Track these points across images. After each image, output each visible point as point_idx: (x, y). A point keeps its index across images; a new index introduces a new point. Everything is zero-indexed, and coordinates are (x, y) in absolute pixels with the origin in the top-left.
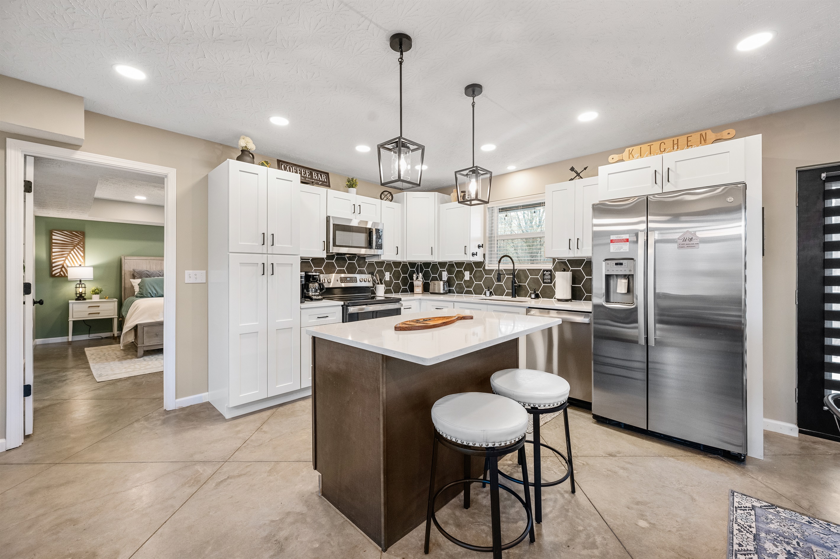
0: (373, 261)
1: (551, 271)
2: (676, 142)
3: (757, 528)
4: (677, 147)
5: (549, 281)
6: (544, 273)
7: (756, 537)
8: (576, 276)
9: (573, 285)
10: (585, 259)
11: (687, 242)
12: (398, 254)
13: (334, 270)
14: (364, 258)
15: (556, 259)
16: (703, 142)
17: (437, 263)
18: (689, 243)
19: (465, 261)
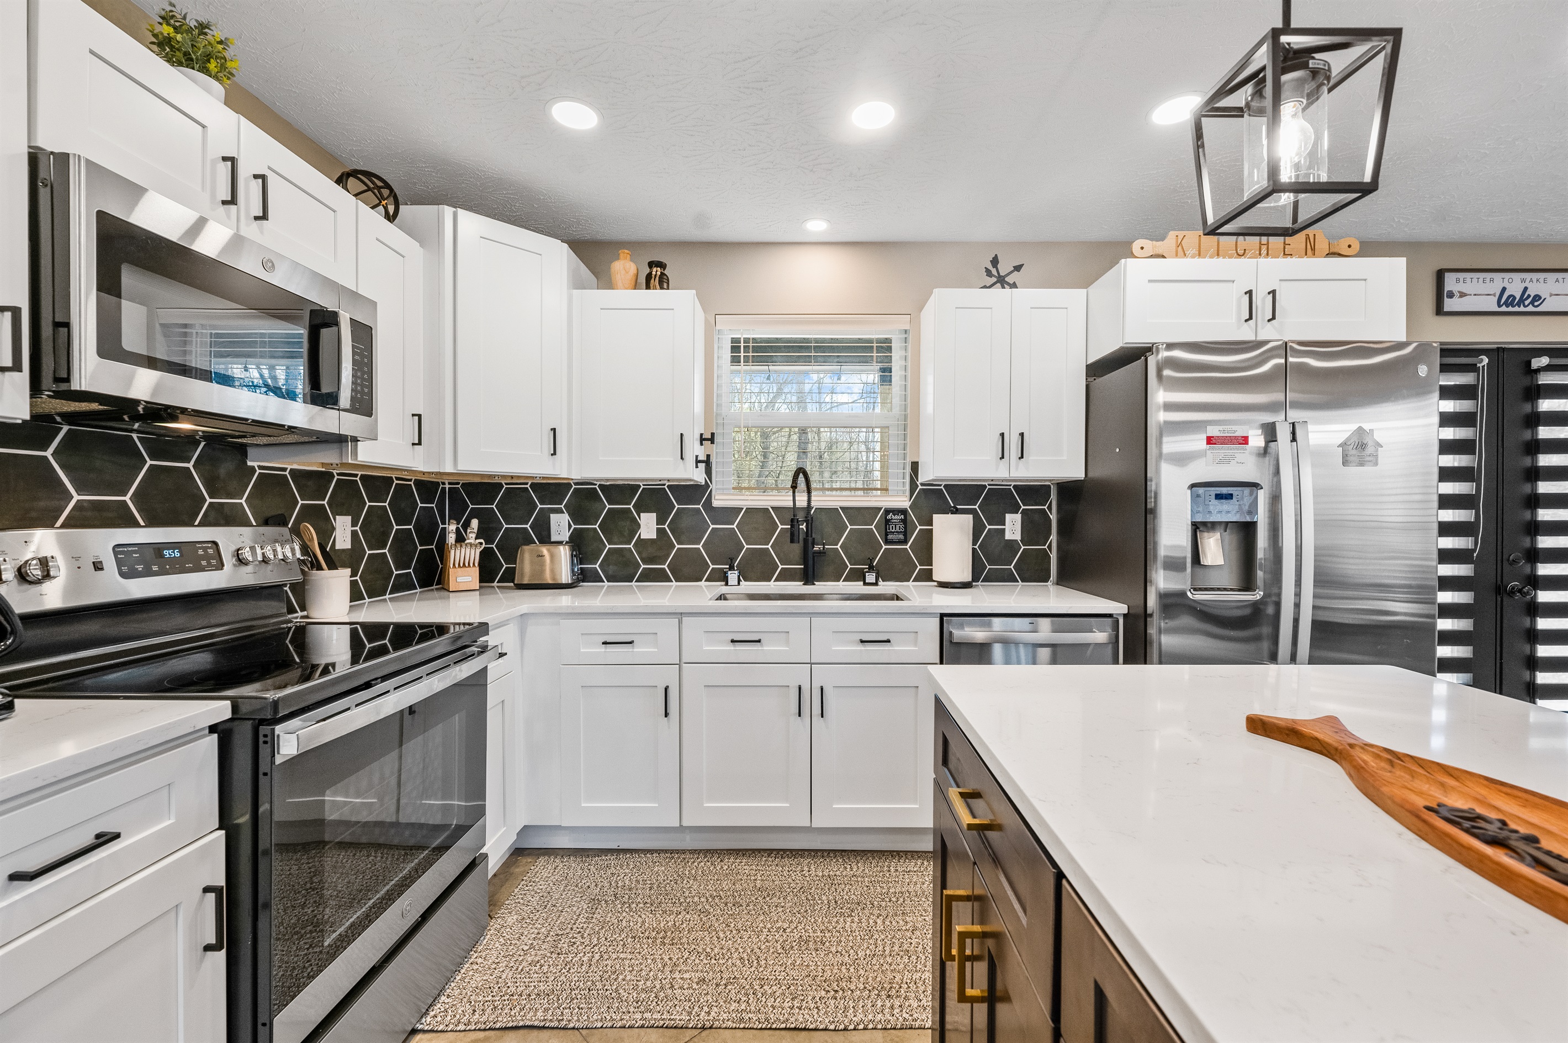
0: (285, 469)
1: (903, 512)
2: (1264, 241)
4: (1266, 252)
5: (901, 537)
6: (889, 517)
11: (1360, 451)
12: (420, 443)
13: (55, 503)
14: (242, 450)
15: (920, 483)
16: (1310, 251)
17: (528, 486)
18: (1362, 453)
19: (642, 480)
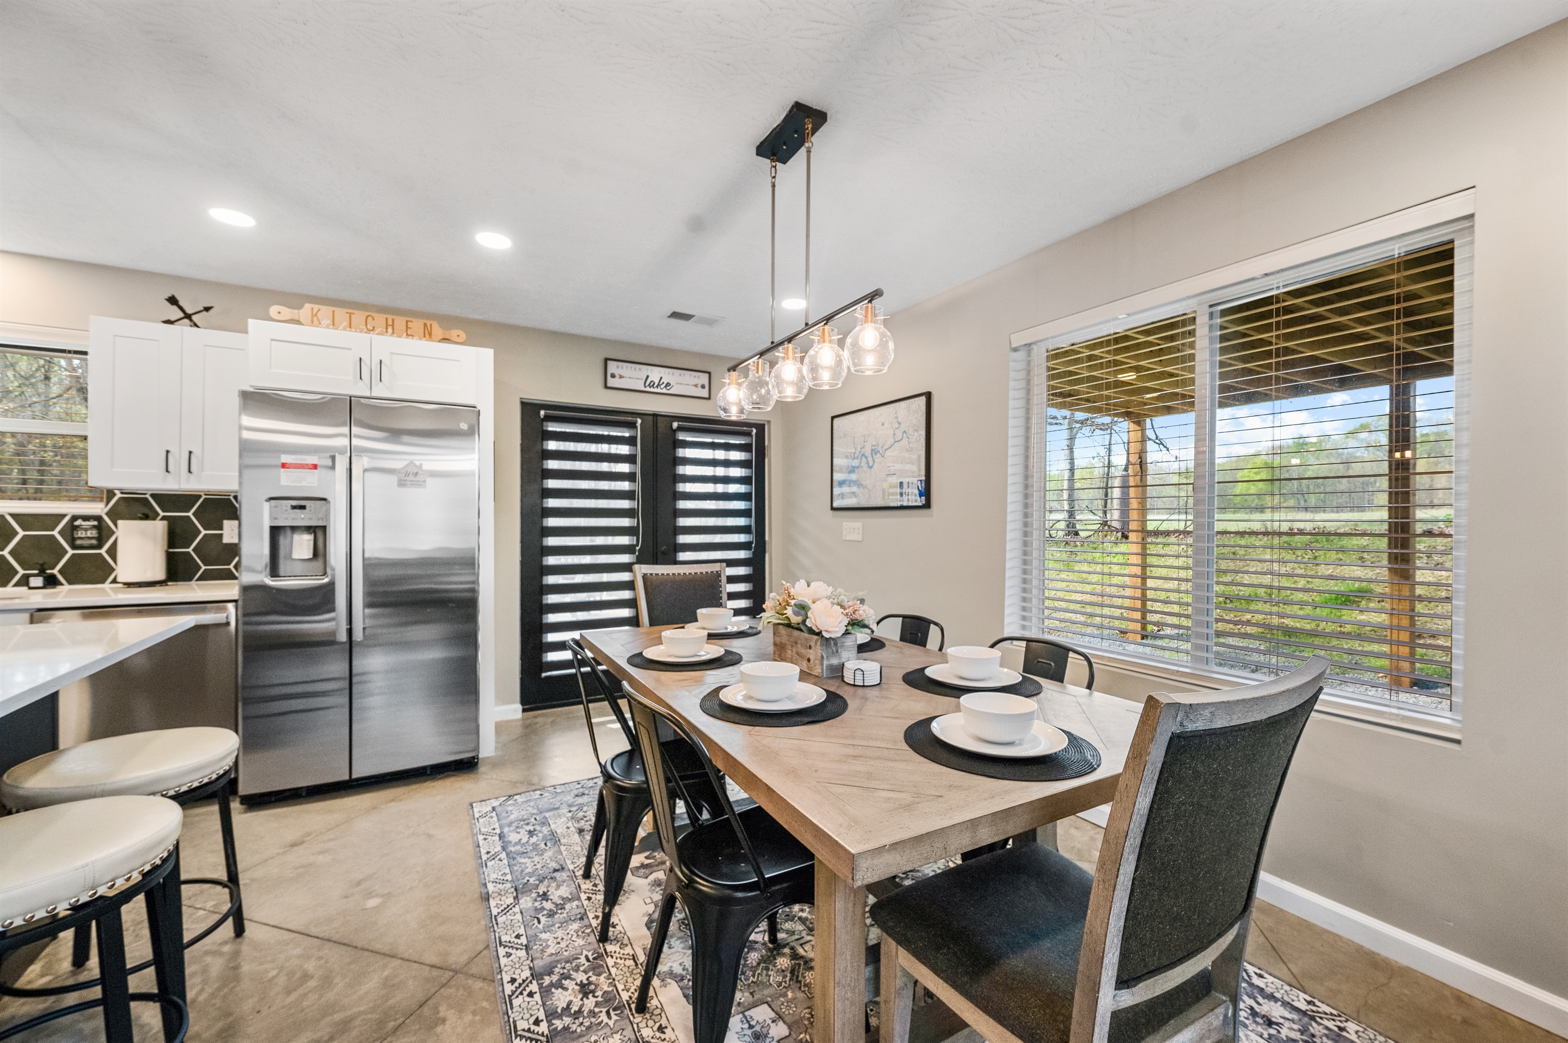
2: (390, 322)
3: (501, 827)
4: (392, 330)
5: (95, 542)
6: (77, 523)
7: (501, 836)
8: (178, 531)
9: (171, 550)
10: (202, 494)
11: (411, 478)
15: (117, 492)
16: (427, 335)
18: (413, 479)
